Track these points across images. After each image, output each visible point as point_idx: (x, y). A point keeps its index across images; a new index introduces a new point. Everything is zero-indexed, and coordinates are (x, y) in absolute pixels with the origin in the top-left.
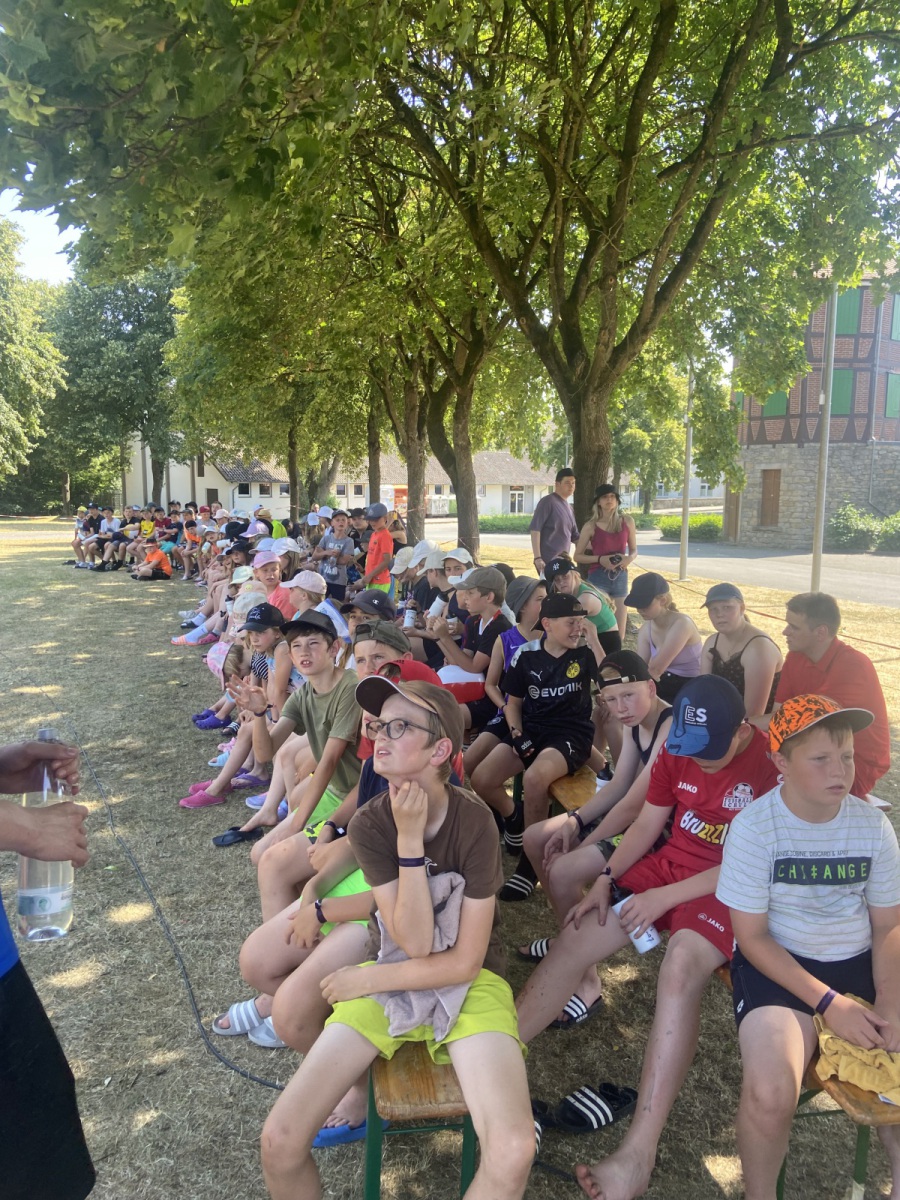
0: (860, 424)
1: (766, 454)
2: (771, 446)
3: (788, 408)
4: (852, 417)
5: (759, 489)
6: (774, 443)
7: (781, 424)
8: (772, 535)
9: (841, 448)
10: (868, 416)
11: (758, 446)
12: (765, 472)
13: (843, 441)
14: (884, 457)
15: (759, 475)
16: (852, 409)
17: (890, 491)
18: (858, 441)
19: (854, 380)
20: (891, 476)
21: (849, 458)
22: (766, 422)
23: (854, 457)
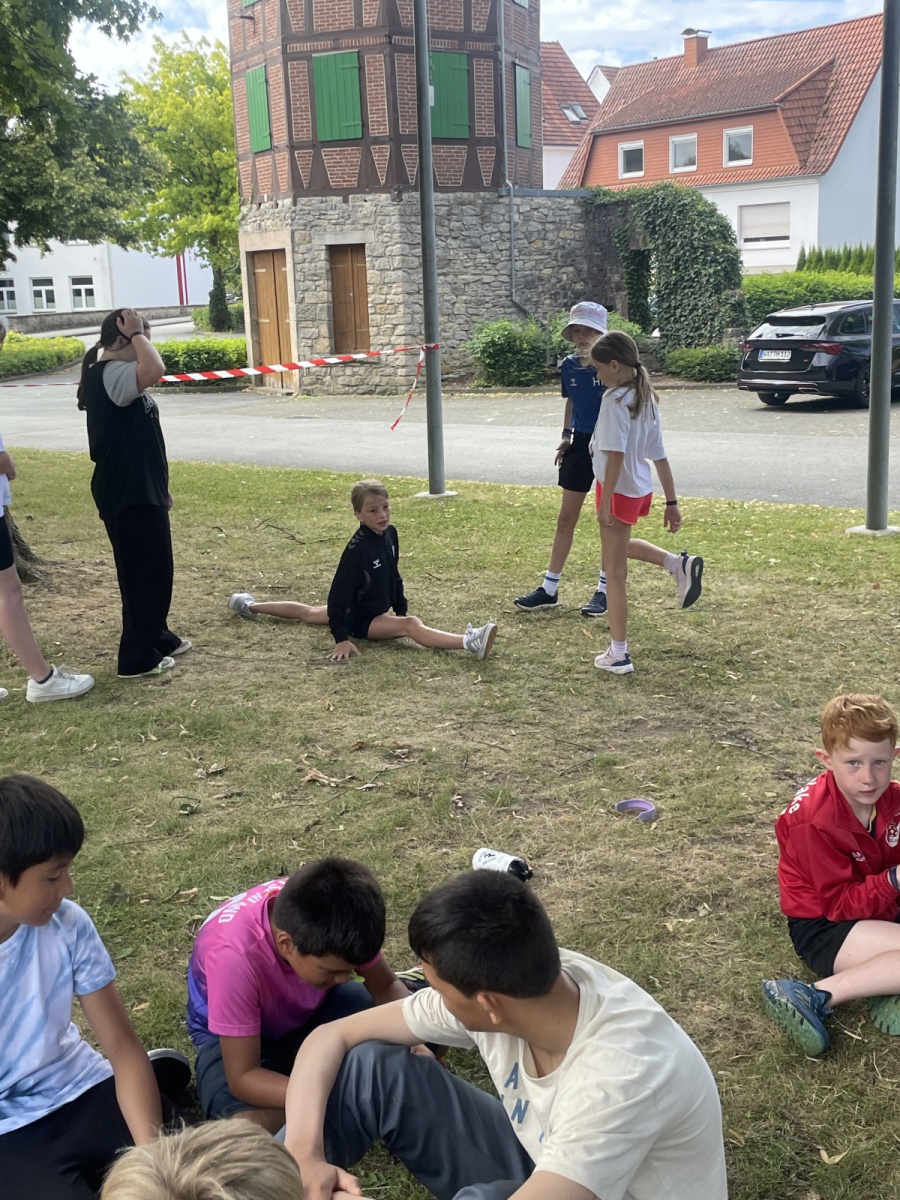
0: (486, 155)
1: (334, 215)
2: (336, 200)
3: (365, 125)
4: (472, 142)
5: (324, 283)
6: (345, 193)
7: (354, 155)
8: (362, 370)
9: (462, 204)
10: (497, 142)
11: (315, 200)
12: (334, 251)
13: (462, 189)
14: (527, 218)
15: (323, 255)
16: (471, 128)
17: (540, 279)
18: (485, 189)
19: (470, 72)
20: (540, 251)
21: (474, 220)
22: (324, 151)
23: (484, 219)
